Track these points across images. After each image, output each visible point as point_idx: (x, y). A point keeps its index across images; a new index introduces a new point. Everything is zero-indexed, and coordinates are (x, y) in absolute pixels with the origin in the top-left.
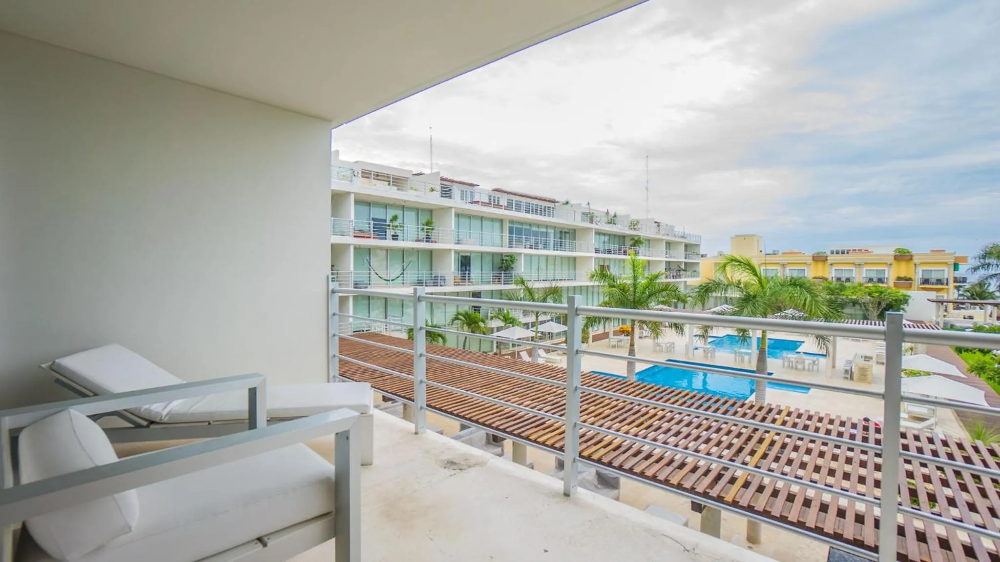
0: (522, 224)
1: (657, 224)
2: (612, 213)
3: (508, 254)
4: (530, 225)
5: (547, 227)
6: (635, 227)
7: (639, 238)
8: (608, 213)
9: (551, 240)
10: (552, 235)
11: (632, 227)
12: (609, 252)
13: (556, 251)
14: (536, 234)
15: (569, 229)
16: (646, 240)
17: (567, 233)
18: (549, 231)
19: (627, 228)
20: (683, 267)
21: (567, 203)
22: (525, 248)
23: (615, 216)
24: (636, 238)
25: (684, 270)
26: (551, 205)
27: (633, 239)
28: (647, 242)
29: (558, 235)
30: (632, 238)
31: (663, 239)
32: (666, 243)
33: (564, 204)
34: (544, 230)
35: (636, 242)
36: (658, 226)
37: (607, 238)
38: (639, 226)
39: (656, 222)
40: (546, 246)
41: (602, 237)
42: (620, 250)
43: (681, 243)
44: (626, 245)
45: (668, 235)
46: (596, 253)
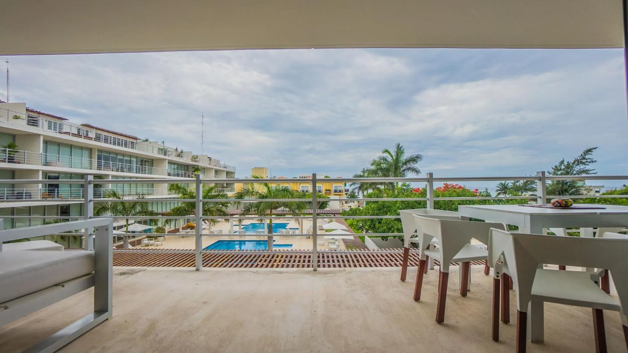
0: (109, 153)
1: (209, 159)
2: (179, 150)
3: (97, 175)
4: (117, 154)
5: (130, 156)
6: (195, 160)
7: (198, 167)
8: (176, 150)
9: (134, 165)
10: (135, 163)
11: (194, 160)
12: (178, 175)
13: (138, 174)
14: (121, 161)
15: (149, 159)
16: (202, 168)
17: (148, 161)
18: (132, 159)
19: (190, 160)
20: (225, 185)
21: (147, 140)
22: (112, 171)
23: (182, 152)
24: (196, 167)
25: (225, 187)
26: (134, 141)
27: (193, 168)
28: (203, 170)
29: (139, 163)
30: (193, 166)
31: (213, 168)
32: (215, 171)
33: (144, 141)
34: (129, 159)
35: (197, 169)
36: (210, 160)
37: (176, 166)
38: (198, 159)
39: (208, 158)
40: (130, 170)
41: (173, 166)
42: (185, 174)
43: (224, 171)
44: (189, 170)
45: (216, 166)
46: (169, 176)
